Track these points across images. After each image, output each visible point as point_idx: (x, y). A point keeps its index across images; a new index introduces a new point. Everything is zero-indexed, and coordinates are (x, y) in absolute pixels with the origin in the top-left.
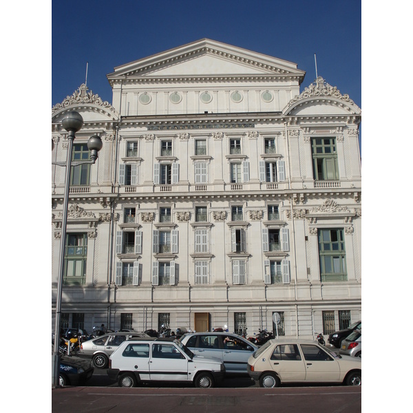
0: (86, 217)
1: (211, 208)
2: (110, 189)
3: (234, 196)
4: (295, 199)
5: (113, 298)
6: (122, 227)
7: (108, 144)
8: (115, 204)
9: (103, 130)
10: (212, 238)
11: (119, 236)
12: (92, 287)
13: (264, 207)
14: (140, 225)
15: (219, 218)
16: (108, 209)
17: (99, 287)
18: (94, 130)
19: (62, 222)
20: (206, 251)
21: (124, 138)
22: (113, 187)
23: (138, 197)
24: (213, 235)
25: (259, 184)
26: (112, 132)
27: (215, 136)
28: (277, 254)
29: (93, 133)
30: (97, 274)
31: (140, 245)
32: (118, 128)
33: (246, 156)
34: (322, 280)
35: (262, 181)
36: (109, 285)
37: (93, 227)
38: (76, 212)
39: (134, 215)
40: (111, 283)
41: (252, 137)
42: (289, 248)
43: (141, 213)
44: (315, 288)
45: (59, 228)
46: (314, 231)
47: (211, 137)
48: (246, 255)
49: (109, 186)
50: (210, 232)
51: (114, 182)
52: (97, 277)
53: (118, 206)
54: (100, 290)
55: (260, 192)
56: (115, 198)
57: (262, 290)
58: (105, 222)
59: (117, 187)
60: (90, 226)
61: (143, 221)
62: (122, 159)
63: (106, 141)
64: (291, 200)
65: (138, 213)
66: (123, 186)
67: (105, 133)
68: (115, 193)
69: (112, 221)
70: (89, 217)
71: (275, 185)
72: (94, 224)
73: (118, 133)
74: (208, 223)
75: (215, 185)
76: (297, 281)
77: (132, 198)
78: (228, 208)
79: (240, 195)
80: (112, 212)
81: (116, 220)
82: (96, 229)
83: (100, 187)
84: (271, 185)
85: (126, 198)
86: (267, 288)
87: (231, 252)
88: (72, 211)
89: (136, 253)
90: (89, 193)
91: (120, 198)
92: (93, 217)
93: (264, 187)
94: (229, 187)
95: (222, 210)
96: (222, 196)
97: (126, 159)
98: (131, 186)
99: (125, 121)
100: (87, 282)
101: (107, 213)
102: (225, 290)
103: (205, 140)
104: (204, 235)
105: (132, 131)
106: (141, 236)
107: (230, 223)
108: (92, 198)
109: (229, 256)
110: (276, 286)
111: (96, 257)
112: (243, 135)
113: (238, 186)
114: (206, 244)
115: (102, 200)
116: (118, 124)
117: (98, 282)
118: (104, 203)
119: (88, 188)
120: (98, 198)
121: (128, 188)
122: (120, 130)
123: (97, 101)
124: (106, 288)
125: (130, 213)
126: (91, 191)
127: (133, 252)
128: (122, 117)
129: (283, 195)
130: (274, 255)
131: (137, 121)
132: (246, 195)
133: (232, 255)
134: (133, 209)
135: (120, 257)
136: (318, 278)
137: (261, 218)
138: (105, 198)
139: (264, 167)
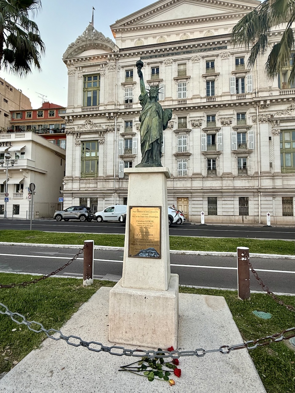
0: (97, 128)
1: (190, 117)
2: (113, 107)
3: (209, 106)
4: (262, 105)
5: (117, 186)
6: (123, 135)
7: (111, 73)
8: (117, 118)
9: (106, 62)
10: (191, 141)
11: (121, 142)
12: (102, 179)
13: (233, 114)
14: (136, 133)
15: (197, 125)
16: (112, 122)
17: (107, 179)
18: (100, 62)
19: (80, 133)
20: (186, 151)
21: (123, 67)
22: (115, 105)
23: (134, 112)
24: (191, 139)
25: (230, 95)
26: (113, 63)
27: (193, 60)
28: (244, 152)
29: (99, 65)
30: (106, 170)
31: (136, 148)
32: (118, 60)
33: (219, 73)
34: (282, 172)
35: (232, 94)
36: (115, 178)
37: (102, 136)
38: (90, 125)
39: (131, 126)
40: (116, 176)
41: (225, 57)
42: (255, 147)
43: (137, 124)
44: (277, 179)
45: (78, 138)
46: (277, 132)
47: (190, 61)
48: (218, 153)
49: (113, 104)
50: (189, 136)
51: (116, 101)
52: (106, 172)
53: (120, 120)
54: (108, 181)
55: (231, 101)
56: (117, 113)
57: (231, 180)
58: (110, 132)
59: (118, 105)
60: (100, 136)
61: (138, 130)
62: (122, 83)
63: (109, 71)
64: (257, 107)
65: (134, 124)
66: (123, 105)
67: (108, 64)
68: (117, 109)
69: (115, 131)
70: (99, 129)
71: (244, 96)
72: (103, 134)
73: (118, 64)
74: (188, 130)
75: (193, 99)
76: (261, 173)
77: (129, 112)
78: (204, 116)
79: (214, 106)
80: (116, 124)
81: (118, 130)
82: (104, 137)
83: (106, 106)
84: (240, 97)
85: (125, 113)
86: (235, 179)
87: (206, 151)
88: (86, 124)
89: (133, 154)
90: (98, 110)
91: (121, 113)
92: (102, 128)
93: (235, 98)
94: (205, 100)
95: (199, 118)
96: (199, 107)
97: (124, 83)
98: (129, 104)
99: (122, 53)
100: (99, 175)
101: (112, 125)
102: (201, 180)
103: (185, 64)
104: (185, 139)
105: (128, 62)
106: (136, 141)
107: (206, 128)
108: (101, 114)
109: (204, 155)
110: (242, 177)
111: (105, 157)
112: (217, 56)
113: (212, 99)
114: (186, 146)
115: (107, 115)
116: (118, 56)
117: (107, 175)
118: (110, 118)
119: (97, 107)
120: (105, 114)
121: (126, 106)
122: (120, 61)
123: (101, 38)
124: (112, 179)
125: (129, 125)
126: (100, 109)
127: (132, 153)
128: (120, 49)
129: (250, 103)
130: (241, 153)
131: (132, 52)
132: (219, 105)
133: (207, 153)
134: (131, 122)
135: (122, 157)
136: (279, 171)
137: (231, 123)
138: (109, 113)
139: (235, 81)
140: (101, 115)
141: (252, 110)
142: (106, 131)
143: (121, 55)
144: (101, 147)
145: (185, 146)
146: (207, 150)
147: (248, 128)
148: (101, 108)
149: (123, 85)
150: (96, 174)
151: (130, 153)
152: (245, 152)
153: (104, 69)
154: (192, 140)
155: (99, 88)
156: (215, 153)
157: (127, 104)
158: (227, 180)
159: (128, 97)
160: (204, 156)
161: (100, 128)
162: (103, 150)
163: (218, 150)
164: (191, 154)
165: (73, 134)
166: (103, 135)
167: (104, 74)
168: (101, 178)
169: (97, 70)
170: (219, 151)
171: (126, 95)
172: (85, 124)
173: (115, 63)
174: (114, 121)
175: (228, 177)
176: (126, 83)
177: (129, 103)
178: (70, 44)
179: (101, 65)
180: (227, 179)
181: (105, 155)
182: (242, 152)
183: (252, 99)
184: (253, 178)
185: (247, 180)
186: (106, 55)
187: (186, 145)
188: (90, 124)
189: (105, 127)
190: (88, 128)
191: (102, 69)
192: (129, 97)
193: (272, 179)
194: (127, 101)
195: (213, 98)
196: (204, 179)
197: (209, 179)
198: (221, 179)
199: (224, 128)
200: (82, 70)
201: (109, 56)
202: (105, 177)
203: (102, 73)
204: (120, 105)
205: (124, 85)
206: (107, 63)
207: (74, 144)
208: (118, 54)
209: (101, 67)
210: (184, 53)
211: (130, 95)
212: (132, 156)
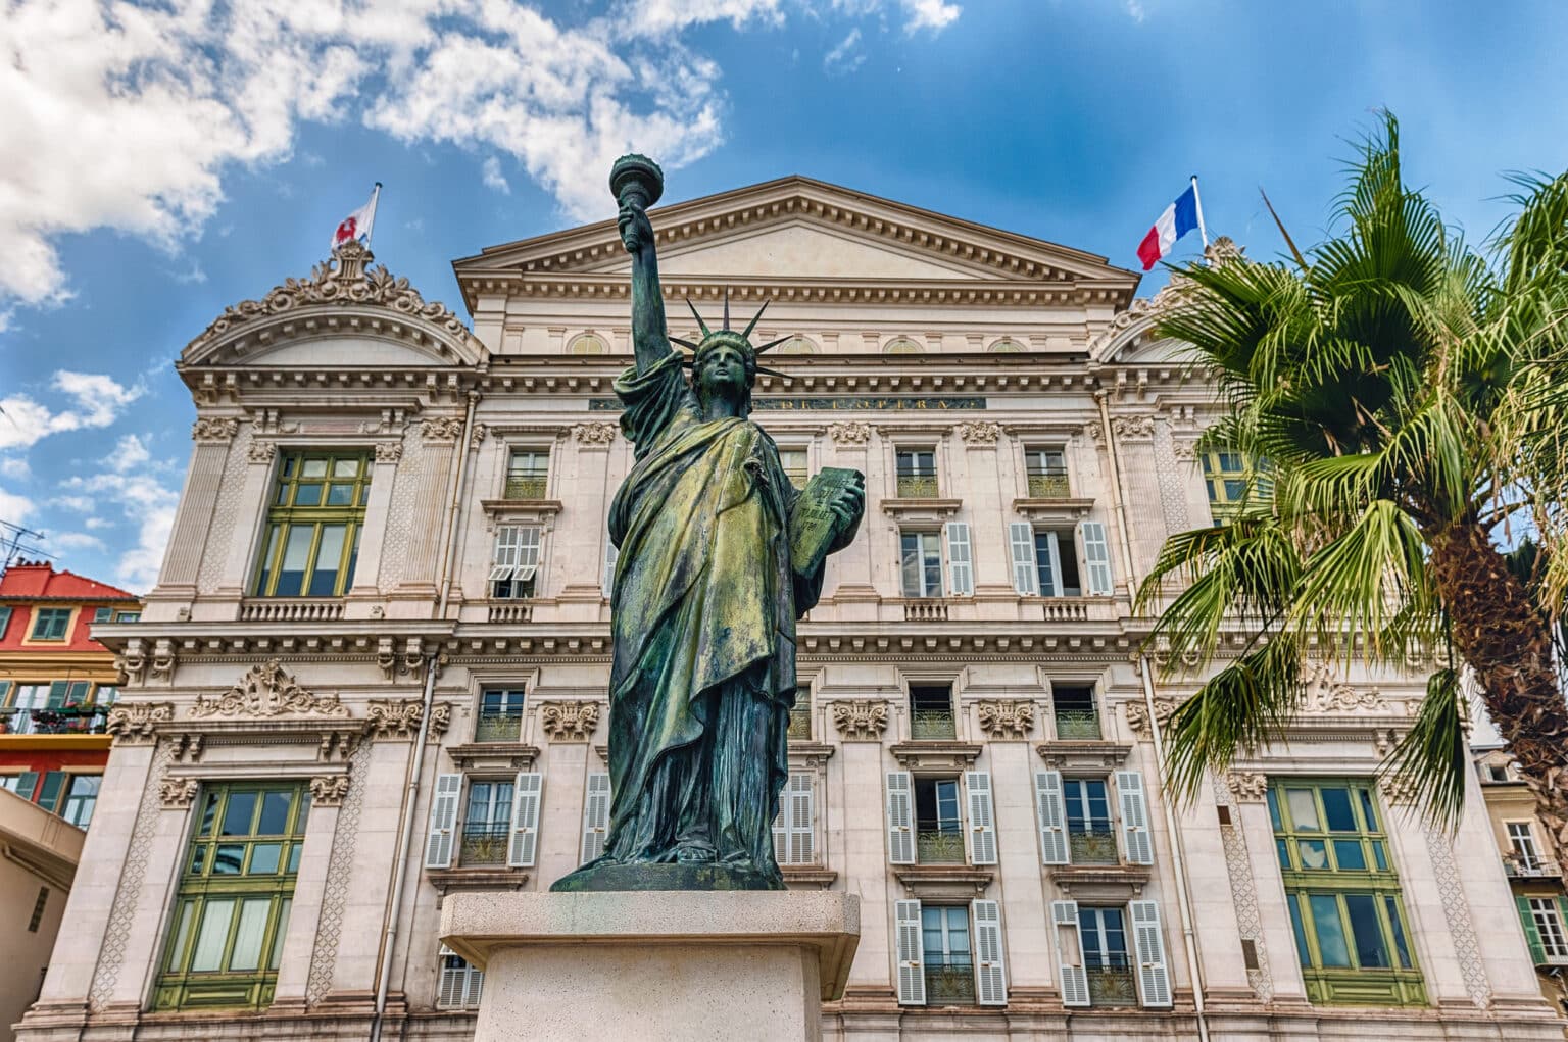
0: (313, 714)
1: (826, 688)
2: (425, 610)
3: (920, 641)
4: (1163, 655)
6: (462, 758)
7: (435, 452)
8: (442, 666)
9: (417, 401)
10: (834, 807)
11: (447, 794)
12: (297, 1021)
13: (1038, 688)
14: (538, 752)
15: (863, 728)
16: (410, 687)
17: (328, 1020)
18: (384, 400)
19: (204, 736)
20: (807, 857)
21: (499, 433)
22: (438, 603)
23: (536, 643)
24: (835, 795)
25: (1013, 601)
26: (453, 412)
27: (838, 437)
28: (1105, 876)
29: (377, 412)
30: (331, 959)
31: (533, 830)
32: (479, 400)
33: (959, 502)
34: (1312, 999)
35: (1023, 594)
36: (380, 1009)
37: (336, 757)
38: (272, 695)
39: (515, 713)
40: (387, 999)
41: (981, 440)
42: (1155, 855)
43: (547, 703)
44: (1293, 1034)
45: (187, 759)
46: (1253, 786)
47: (827, 440)
48: (975, 875)
49: (425, 598)
50: (823, 781)
51: (446, 585)
52: (329, 970)
53: (457, 676)
54: (336, 1035)
55: (1022, 626)
56: (442, 642)
57: (1054, 1032)
58: (394, 737)
59: (455, 603)
60: (328, 754)
61: (553, 736)
62: (485, 504)
63: (425, 441)
64: (1144, 662)
65: (534, 704)
66: (479, 603)
67: (423, 412)
68: (445, 620)
69: (422, 733)
70: (324, 717)
71: (1077, 609)
72: (343, 745)
73: (477, 417)
74: (818, 746)
75: (841, 602)
76: (1205, 995)
77: (512, 643)
78: (895, 688)
79: (944, 641)
80: (427, 699)
81: (441, 728)
82: (350, 766)
83: (388, 601)
84: (1060, 609)
85: (488, 643)
86: (1075, 1026)
87: (913, 862)
88: (253, 689)
89: (510, 864)
90: (337, 620)
91: (464, 643)
92: (344, 716)
93: (1036, 612)
94: (897, 613)
95: (873, 696)
96: (871, 642)
97: (498, 503)
98: (512, 602)
99: (504, 372)
100: (280, 992)
101: (405, 703)
102: (892, 1030)
103: (804, 450)
104: (801, 794)
105: (529, 413)
106: (537, 794)
107: (907, 746)
108: (348, 642)
109: (903, 883)
110: (1113, 1018)
111: (339, 881)
112: (947, 432)
113: (930, 609)
114: (810, 830)
115: (388, 650)
116: (478, 385)
117: (329, 994)
118: (396, 663)
119: (335, 606)
120: (373, 641)
121: (499, 611)
123: (402, 299)
124: (361, 1019)
125: (504, 708)
126: (347, 615)
127: (504, 860)
128: (492, 357)
129: (1112, 641)
130: (1093, 882)
131: (552, 373)
132: (968, 641)
133: (919, 875)
134: (517, 691)
135: (441, 881)
136: (1296, 988)
137: (1029, 729)
138: (399, 642)
139: (1031, 542)
140: (349, 649)
141: (1123, 674)
142: (368, 732)
143: (496, 383)
144: (320, 821)
145: (801, 830)
146: (920, 858)
147: (1114, 757)
148: (352, 611)
149: (493, 510)
150: (258, 986)
151: (492, 860)
152: (1110, 876)
153: (399, 431)
154: (839, 800)
155: (360, 515)
156: (959, 875)
157: (506, 602)
158: (1035, 1031)
159: (511, 567)
160: (901, 888)
161: (334, 715)
162: (330, 837)
163: (974, 863)
164: (836, 876)
165: (157, 735)
166: (344, 754)
167: (399, 454)
168: (287, 1014)
169: (360, 431)
170: (982, 866)
171: (504, 556)
172: (246, 688)
173: (463, 413)
174: (419, 682)
175: (1038, 1016)
176: (508, 503)
177: (513, 595)
178: (234, 304)
179: (386, 415)
180: (1031, 1025)
181: (339, 866)
182: (1096, 876)
183: (1116, 626)
184: (1170, 1027)
185: (1137, 1033)
186: (416, 374)
187: (806, 824)
188: (276, 688)
189: (362, 711)
190: (264, 707)
191: (386, 431)
192: (520, 571)
193: (1271, 1034)
194: (503, 588)
195: (934, 606)
196: (910, 1024)
197: (938, 1024)
198: (1000, 1025)
199: (995, 748)
200: (277, 424)
201: (431, 380)
202: (317, 1004)
203: (385, 446)
204: (464, 603)
205: (497, 513)
206: (421, 408)
207: (154, 795)
208: (482, 375)
209: (386, 420)
210: (798, 404)
211: (523, 562)
212: (501, 878)
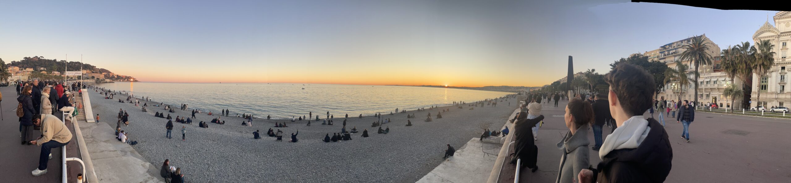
5: (777, 97)
6: (780, 74)
18: (771, 39)
21: (781, 41)
26: (777, 39)
53: (779, 66)
58: (774, 72)
63: (775, 43)
66: (781, 59)
85: (782, 63)
91: (780, 63)
99: (782, 35)
100: (768, 92)
105: (784, 38)
118: (775, 65)
122: (780, 38)
123: (772, 28)
128: (781, 33)
135: (779, 84)
162: (770, 80)
171: (783, 54)
178: (757, 30)
181: (771, 83)
192: (784, 56)
194: (783, 58)
201: (775, 36)
204: (779, 59)
208: (780, 35)
209: (772, 41)
